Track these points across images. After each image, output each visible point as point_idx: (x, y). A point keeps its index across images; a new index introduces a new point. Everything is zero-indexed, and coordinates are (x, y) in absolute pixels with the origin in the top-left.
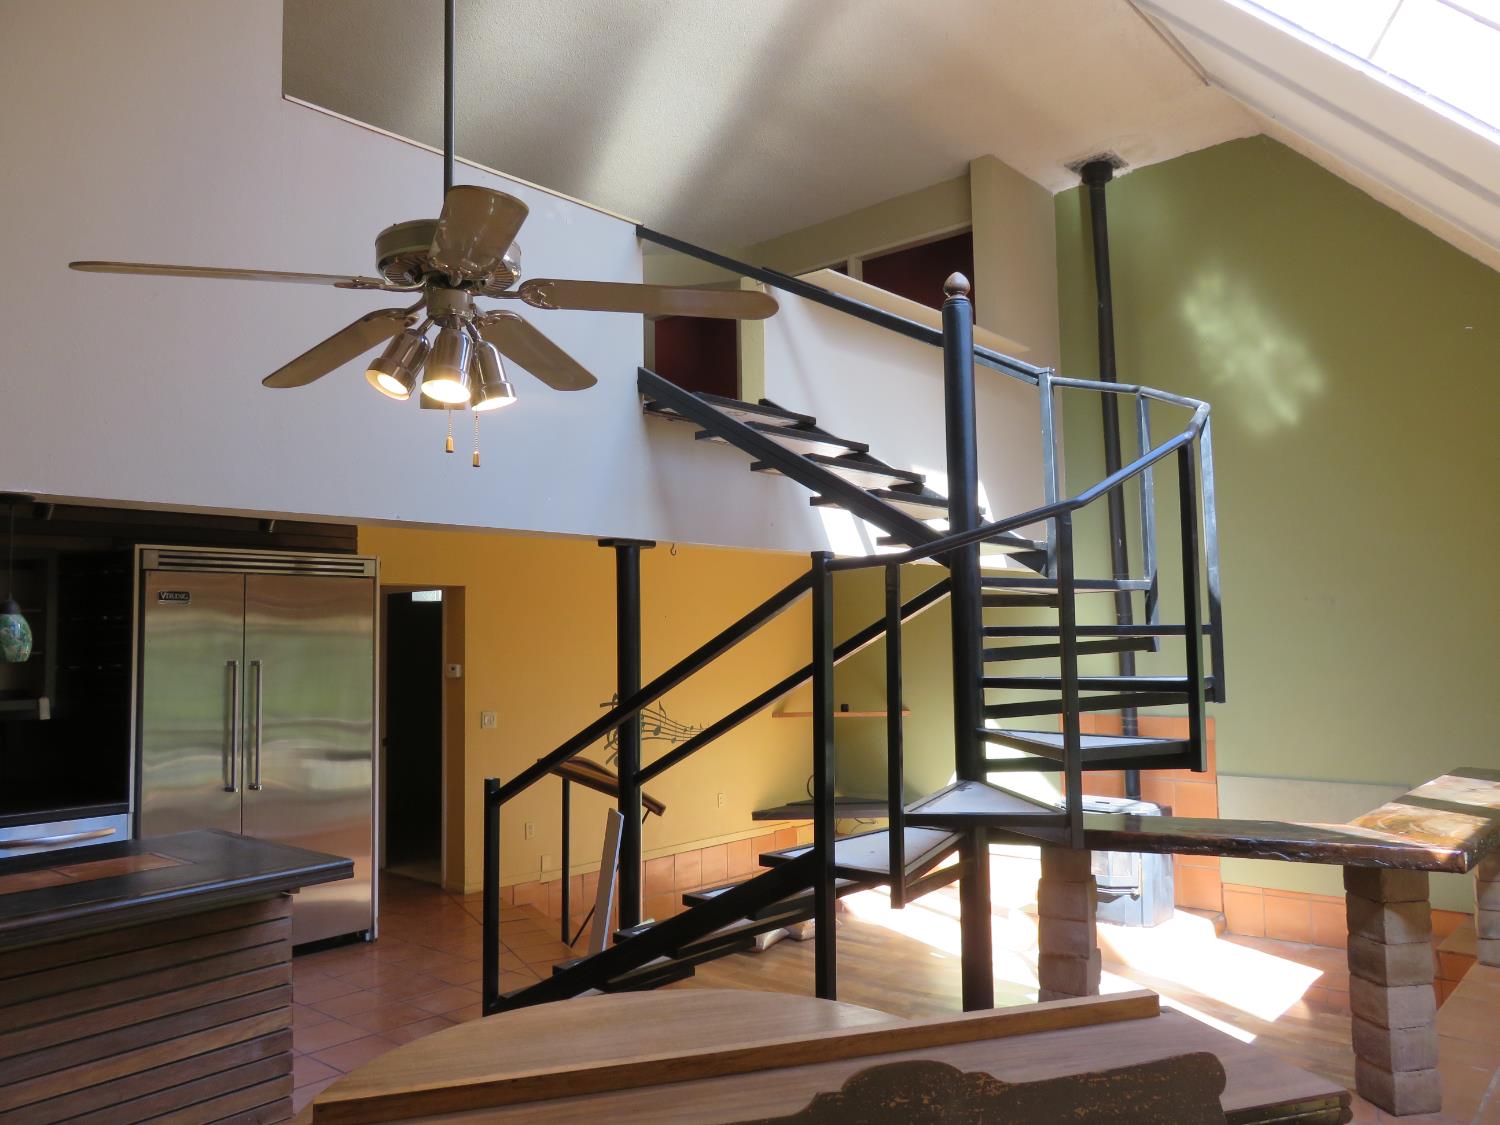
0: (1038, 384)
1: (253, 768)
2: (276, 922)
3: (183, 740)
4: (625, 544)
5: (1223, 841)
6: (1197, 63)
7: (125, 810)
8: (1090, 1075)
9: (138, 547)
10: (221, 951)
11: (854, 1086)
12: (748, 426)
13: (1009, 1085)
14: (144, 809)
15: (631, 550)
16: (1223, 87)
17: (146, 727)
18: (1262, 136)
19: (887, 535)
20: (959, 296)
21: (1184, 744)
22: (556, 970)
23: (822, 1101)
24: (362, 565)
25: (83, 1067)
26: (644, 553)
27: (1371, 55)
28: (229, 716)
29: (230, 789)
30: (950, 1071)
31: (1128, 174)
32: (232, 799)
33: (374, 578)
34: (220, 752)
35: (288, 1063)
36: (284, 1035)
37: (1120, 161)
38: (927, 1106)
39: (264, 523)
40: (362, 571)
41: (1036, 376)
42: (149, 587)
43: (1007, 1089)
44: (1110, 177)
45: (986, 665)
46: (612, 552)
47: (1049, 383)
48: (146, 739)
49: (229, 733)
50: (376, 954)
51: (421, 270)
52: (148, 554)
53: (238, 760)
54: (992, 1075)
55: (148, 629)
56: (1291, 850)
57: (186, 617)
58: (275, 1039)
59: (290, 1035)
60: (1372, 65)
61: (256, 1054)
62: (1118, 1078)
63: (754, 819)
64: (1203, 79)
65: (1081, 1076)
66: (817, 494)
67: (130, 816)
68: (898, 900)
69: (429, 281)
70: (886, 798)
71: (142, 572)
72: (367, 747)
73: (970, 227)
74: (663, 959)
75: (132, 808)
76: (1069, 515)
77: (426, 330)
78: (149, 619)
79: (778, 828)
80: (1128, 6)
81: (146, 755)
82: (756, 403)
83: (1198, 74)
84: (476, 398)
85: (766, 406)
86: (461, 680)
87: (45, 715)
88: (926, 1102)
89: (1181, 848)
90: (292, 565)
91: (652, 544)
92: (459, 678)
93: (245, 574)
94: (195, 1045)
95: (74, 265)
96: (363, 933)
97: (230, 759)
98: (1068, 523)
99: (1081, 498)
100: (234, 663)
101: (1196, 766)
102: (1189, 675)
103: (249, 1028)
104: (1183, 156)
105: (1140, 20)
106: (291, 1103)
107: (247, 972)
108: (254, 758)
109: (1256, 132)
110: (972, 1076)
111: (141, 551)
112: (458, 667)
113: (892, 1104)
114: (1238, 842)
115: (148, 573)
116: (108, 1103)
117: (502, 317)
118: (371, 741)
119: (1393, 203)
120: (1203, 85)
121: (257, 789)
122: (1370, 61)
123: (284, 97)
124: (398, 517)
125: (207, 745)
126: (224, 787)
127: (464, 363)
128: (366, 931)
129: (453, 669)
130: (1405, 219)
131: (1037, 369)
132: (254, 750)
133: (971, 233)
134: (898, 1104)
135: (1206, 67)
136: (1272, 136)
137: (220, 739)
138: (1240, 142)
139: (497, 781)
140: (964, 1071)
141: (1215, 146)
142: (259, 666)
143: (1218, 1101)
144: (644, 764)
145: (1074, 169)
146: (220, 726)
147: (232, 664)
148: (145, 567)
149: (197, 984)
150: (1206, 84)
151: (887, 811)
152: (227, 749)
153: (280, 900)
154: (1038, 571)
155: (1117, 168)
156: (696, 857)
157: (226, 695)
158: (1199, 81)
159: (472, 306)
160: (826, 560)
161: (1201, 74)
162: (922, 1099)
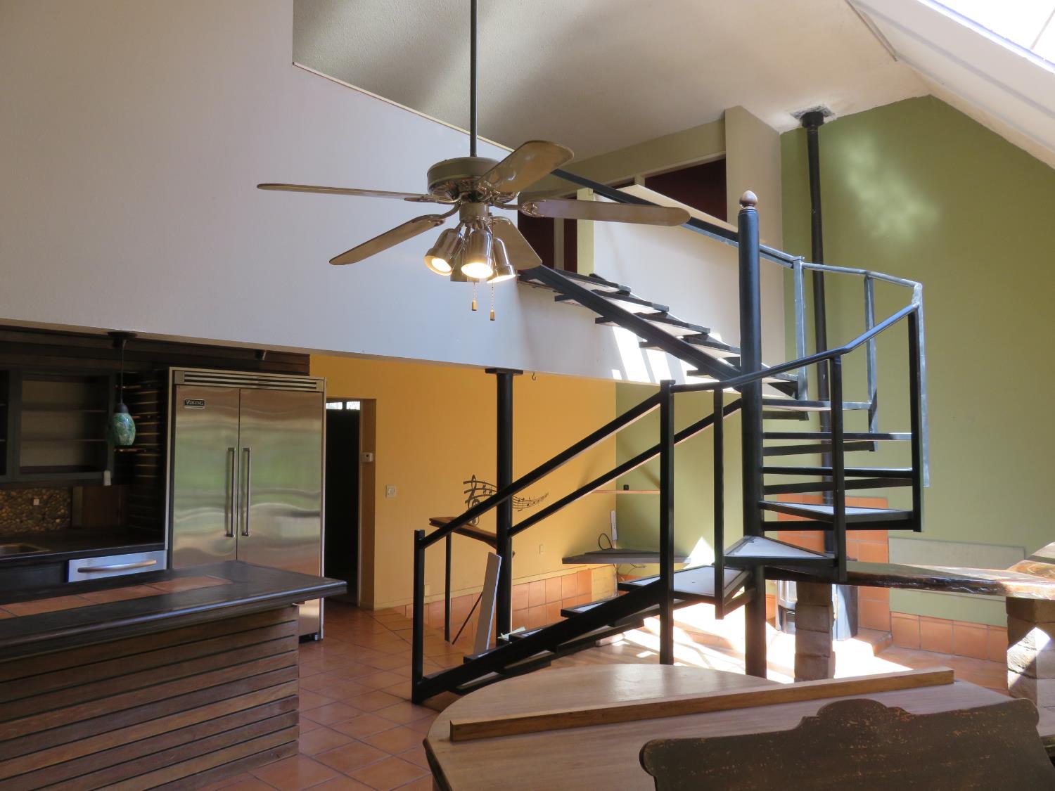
0: (792, 267)
1: (245, 522)
2: (289, 623)
3: (199, 501)
4: (503, 372)
5: (927, 579)
6: (890, 46)
7: (162, 548)
8: (960, 711)
9: (171, 369)
10: (254, 642)
11: (824, 713)
12: (593, 293)
13: (914, 715)
14: (176, 548)
15: (507, 377)
16: (907, 62)
17: (176, 492)
18: (930, 97)
19: (695, 369)
20: (750, 207)
21: (909, 513)
22: (466, 659)
23: (807, 721)
24: (315, 383)
25: (171, 717)
26: (516, 378)
27: (1033, 47)
28: (229, 485)
29: (231, 535)
30: (880, 705)
31: (834, 121)
32: (231, 541)
33: (323, 393)
34: (223, 510)
35: (296, 718)
36: (292, 700)
37: (830, 112)
38: (868, 726)
39: (259, 353)
40: (315, 388)
41: (792, 262)
42: (178, 397)
43: (913, 718)
44: (822, 123)
45: (765, 458)
46: (494, 377)
47: (801, 267)
48: (176, 501)
49: (229, 498)
50: (322, 649)
51: (458, 190)
52: (177, 373)
53: (235, 516)
54: (904, 709)
55: (177, 425)
56: (974, 586)
57: (203, 418)
58: (288, 701)
59: (297, 699)
60: (1033, 53)
61: (277, 711)
62: (977, 713)
63: (563, 563)
64: (893, 57)
65: (956, 711)
66: (645, 341)
67: (165, 553)
68: (720, 614)
69: (463, 198)
70: (659, 551)
71: (174, 386)
72: (316, 509)
73: (725, 156)
74: (546, 652)
75: (166, 547)
76: (839, 357)
77: (460, 230)
78: (178, 419)
79: (579, 569)
80: (847, 6)
81: (176, 513)
82: (588, 276)
83: (891, 54)
84: (494, 276)
85: (594, 278)
86: (373, 464)
87: (108, 482)
88: (867, 724)
89: (898, 584)
90: (257, 382)
91: (520, 372)
92: (370, 463)
93: (241, 388)
94: (238, 704)
95: (260, 186)
96: (313, 635)
97: (230, 515)
98: (839, 363)
99: (847, 347)
100: (233, 449)
101: (917, 528)
102: (913, 467)
103: (273, 693)
104: (873, 109)
105: (855, 15)
106: (297, 744)
107: (269, 656)
108: (245, 515)
109: (926, 94)
110: (892, 709)
111: (174, 371)
112: (371, 455)
113: (848, 725)
114: (937, 580)
115: (177, 386)
116: (187, 741)
117: (499, 221)
118: (320, 505)
119: (1023, 145)
120: (893, 61)
121: (247, 535)
122: (1032, 51)
123: (293, 63)
124: (363, 351)
125: (214, 505)
126: (225, 533)
127: (489, 252)
128: (316, 634)
129: (367, 456)
130: (1030, 155)
131: (792, 257)
132: (245, 509)
133: (725, 159)
134: (852, 725)
135: (895, 48)
136: (936, 97)
137: (223, 502)
138: (913, 100)
139: (423, 532)
140: (888, 706)
141: (895, 103)
142: (249, 452)
143: (1036, 729)
144: (515, 522)
145: (796, 117)
146: (223, 493)
147: (231, 450)
148: (176, 382)
149: (241, 663)
150: (896, 60)
151: (659, 559)
152: (228, 508)
153: (292, 609)
154: (791, 395)
155: (827, 116)
156: (525, 588)
157: (227, 471)
158: (892, 58)
159: (490, 214)
160: (670, 386)
161: (893, 53)
162: (865, 723)
